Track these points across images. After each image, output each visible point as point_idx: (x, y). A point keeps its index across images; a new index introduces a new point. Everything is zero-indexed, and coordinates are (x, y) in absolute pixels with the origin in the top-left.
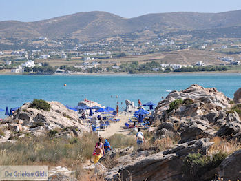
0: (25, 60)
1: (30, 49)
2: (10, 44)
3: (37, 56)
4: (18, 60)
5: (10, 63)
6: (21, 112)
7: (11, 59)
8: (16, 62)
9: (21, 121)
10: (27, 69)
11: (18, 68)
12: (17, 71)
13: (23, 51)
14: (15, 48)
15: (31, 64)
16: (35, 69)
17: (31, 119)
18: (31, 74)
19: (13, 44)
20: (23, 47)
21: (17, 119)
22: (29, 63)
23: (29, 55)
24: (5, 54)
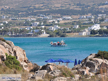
0: (92, 24)
1: (96, 13)
2: (78, 9)
3: (102, 20)
4: (85, 24)
5: (78, 27)
6: (88, 61)
7: (78, 23)
8: (83, 26)
9: (88, 68)
10: (93, 32)
11: (85, 31)
12: (84, 34)
13: (89, 15)
14: (83, 13)
15: (97, 27)
16: (100, 32)
17: (96, 67)
18: (96, 36)
19: (80, 9)
20: (90, 11)
21: (84, 66)
22: (95, 26)
23: (95, 19)
24: (73, 19)
